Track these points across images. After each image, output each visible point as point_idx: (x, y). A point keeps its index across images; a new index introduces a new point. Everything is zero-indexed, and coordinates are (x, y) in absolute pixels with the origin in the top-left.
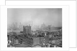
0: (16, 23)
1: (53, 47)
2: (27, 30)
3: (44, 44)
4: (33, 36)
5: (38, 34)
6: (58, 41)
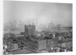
1: (63, 51)
2: (30, 31)
3: (52, 48)
4: (38, 39)
5: (44, 36)
6: (69, 43)
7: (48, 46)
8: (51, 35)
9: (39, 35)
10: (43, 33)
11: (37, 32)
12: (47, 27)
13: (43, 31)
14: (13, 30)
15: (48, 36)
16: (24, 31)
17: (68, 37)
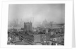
0: (17, 20)
1: (55, 45)
2: (28, 27)
3: (45, 42)
4: (34, 33)
5: (39, 31)
6: (60, 38)
7: (42, 40)
8: (45, 31)
9: (35, 30)
10: (38, 29)
11: (33, 28)
12: (41, 24)
13: (38, 28)
14: (16, 26)
15: (42, 32)
16: (23, 27)
17: (59, 33)
